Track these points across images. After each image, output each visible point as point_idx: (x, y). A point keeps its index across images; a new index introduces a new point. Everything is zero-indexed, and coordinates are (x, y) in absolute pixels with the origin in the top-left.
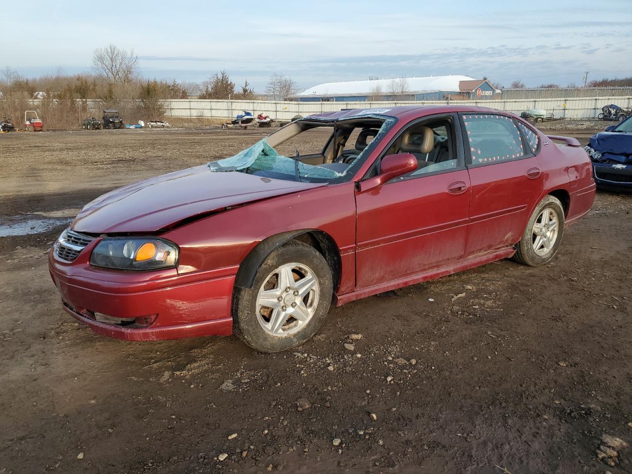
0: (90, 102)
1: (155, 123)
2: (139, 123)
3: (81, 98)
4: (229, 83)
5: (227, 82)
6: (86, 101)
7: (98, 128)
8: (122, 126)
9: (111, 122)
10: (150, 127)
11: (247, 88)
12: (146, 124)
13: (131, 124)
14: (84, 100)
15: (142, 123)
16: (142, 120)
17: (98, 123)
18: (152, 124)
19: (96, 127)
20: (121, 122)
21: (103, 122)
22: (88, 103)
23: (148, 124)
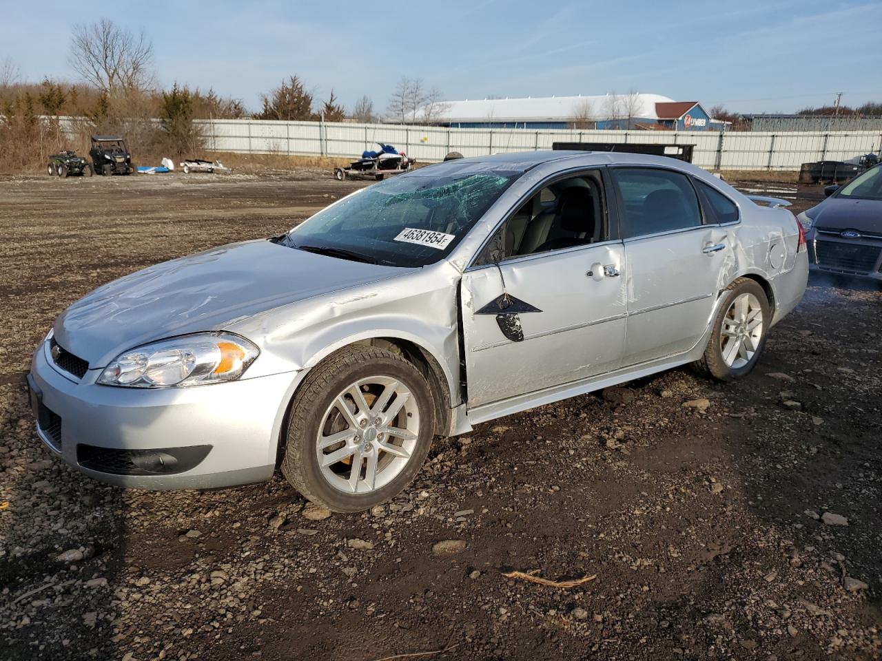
0: (64, 121)
1: (195, 164)
2: (163, 163)
3: (47, 114)
4: (303, 95)
5: (300, 95)
6: (58, 120)
7: (80, 174)
8: (131, 169)
9: (108, 161)
10: (186, 171)
11: (333, 104)
12: (176, 165)
13: (146, 166)
14: (54, 117)
15: (169, 164)
16: (168, 157)
17: (80, 162)
18: (190, 165)
19: (74, 171)
20: (128, 161)
21: (90, 160)
22: (61, 122)
23: (182, 164)
